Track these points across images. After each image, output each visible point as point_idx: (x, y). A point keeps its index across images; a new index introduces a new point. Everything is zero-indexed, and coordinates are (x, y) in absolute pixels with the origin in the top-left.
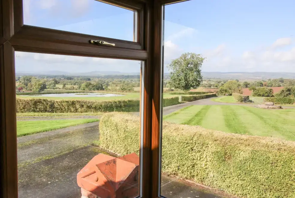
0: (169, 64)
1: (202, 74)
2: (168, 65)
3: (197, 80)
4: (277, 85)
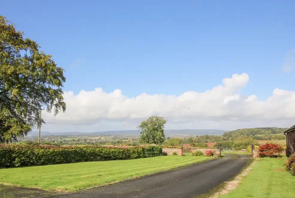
1: (165, 134)
2: (138, 126)
4: (204, 141)
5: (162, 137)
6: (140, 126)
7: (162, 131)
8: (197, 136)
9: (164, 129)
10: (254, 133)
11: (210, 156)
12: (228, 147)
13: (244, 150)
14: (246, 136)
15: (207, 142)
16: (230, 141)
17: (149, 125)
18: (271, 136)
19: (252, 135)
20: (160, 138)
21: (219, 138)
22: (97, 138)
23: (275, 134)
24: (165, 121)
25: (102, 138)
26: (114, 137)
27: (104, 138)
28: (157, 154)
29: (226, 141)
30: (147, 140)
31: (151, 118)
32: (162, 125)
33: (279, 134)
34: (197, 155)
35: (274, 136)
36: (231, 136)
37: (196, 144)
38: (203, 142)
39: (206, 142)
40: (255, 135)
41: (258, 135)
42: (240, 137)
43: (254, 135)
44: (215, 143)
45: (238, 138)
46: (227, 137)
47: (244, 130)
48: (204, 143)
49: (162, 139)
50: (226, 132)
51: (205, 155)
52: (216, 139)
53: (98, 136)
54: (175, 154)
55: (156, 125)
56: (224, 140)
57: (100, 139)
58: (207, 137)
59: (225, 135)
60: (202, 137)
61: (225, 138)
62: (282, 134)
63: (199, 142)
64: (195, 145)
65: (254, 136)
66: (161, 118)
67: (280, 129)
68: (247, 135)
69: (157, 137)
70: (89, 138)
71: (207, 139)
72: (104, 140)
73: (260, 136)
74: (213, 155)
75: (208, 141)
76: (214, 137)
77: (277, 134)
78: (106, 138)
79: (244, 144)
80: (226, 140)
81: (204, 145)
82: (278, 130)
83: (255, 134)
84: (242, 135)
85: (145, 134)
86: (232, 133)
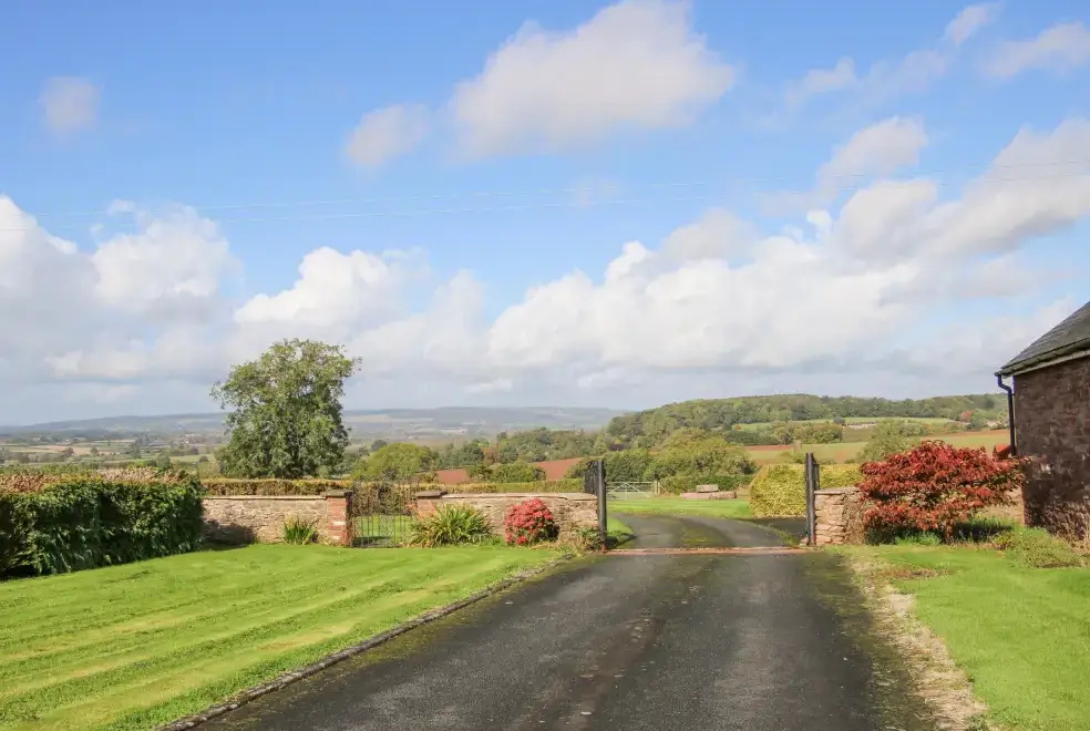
0: (223, 385)
1: (346, 421)
2: (218, 389)
3: (327, 443)
4: (530, 454)
5: (334, 440)
6: (226, 388)
7: (334, 411)
8: (503, 436)
9: (341, 400)
10: (727, 420)
11: (536, 540)
12: (630, 475)
13: (707, 487)
14: (698, 431)
15: (544, 459)
16: (637, 452)
17: (273, 384)
18: (791, 431)
19: (720, 428)
20: (326, 442)
21: (593, 443)
22: (54, 449)
23: (807, 422)
24: (348, 365)
25: (78, 451)
26: (132, 445)
27: (87, 451)
28: (145, 540)
29: (622, 453)
30: (261, 455)
31: (282, 350)
32: (335, 383)
33: (822, 421)
34: (445, 540)
35: (801, 426)
36: (640, 433)
37: (494, 467)
38: (524, 459)
39: (537, 460)
40: (734, 427)
41: (744, 427)
42: (675, 434)
43: (728, 428)
44: (575, 463)
45: (668, 440)
46: (624, 436)
47: (690, 406)
48: (530, 465)
49: (335, 447)
50: (621, 415)
51: (503, 533)
52: (581, 442)
53: (56, 440)
54: (300, 533)
55: (305, 382)
56: (613, 448)
57: (70, 452)
58: (544, 439)
59: (618, 427)
60: (522, 438)
61: (617, 442)
62: (831, 421)
63: (507, 456)
64: (490, 472)
65: (730, 429)
66: (330, 349)
67: (825, 399)
68: (705, 426)
69: (311, 440)
70: (15, 450)
71: (543, 446)
72: (88, 456)
73: (753, 428)
74: (552, 533)
75: (546, 454)
76: (571, 439)
77: (811, 421)
78: (94, 451)
79: (693, 462)
80: (620, 448)
81: (528, 471)
82: (818, 407)
83: (733, 422)
84: (683, 429)
85: (250, 426)
86: (643, 419)
